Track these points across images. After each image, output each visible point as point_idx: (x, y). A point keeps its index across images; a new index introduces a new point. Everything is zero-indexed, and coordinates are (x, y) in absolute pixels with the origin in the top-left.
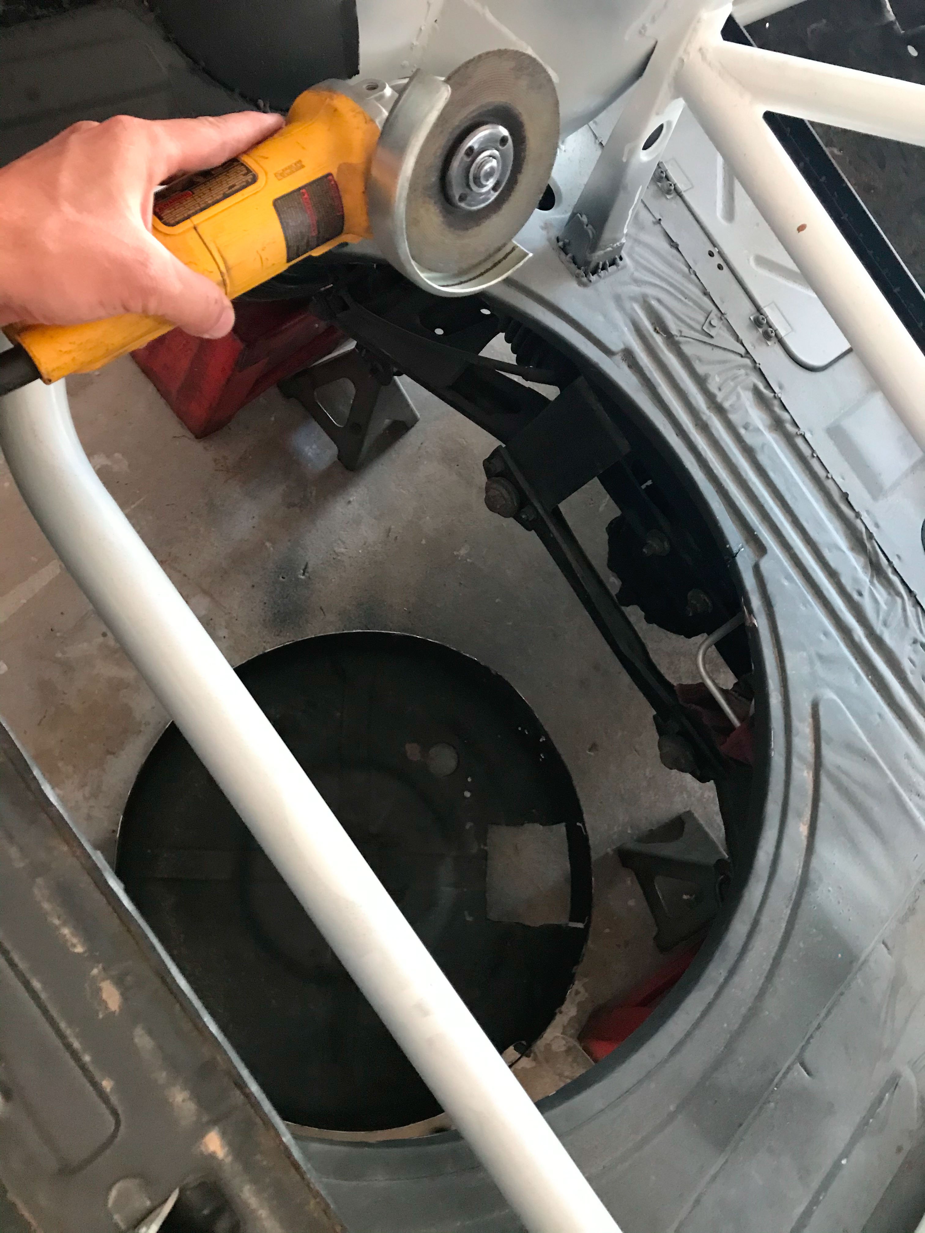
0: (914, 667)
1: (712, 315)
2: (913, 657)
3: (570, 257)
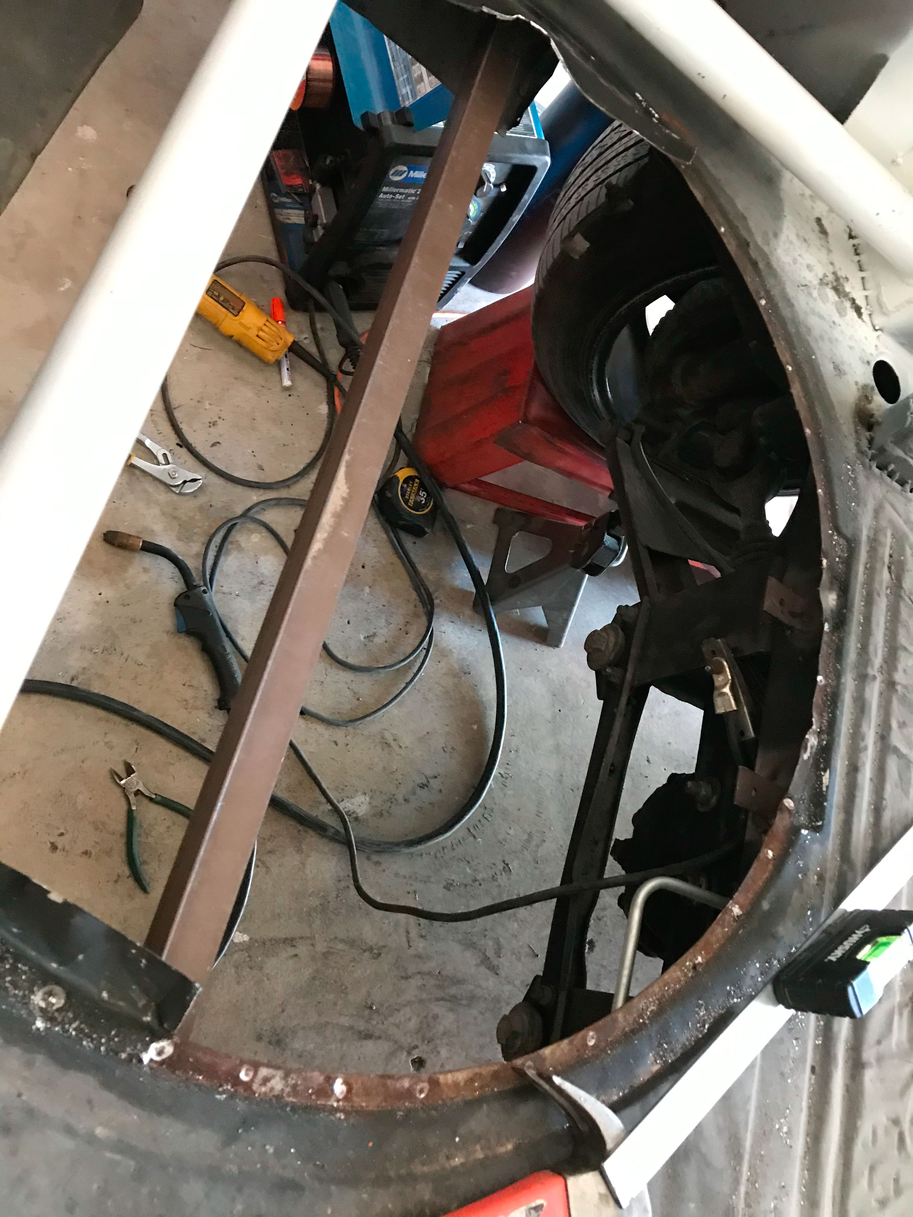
0: (870, 1144)
2: (880, 1132)
3: (870, 435)
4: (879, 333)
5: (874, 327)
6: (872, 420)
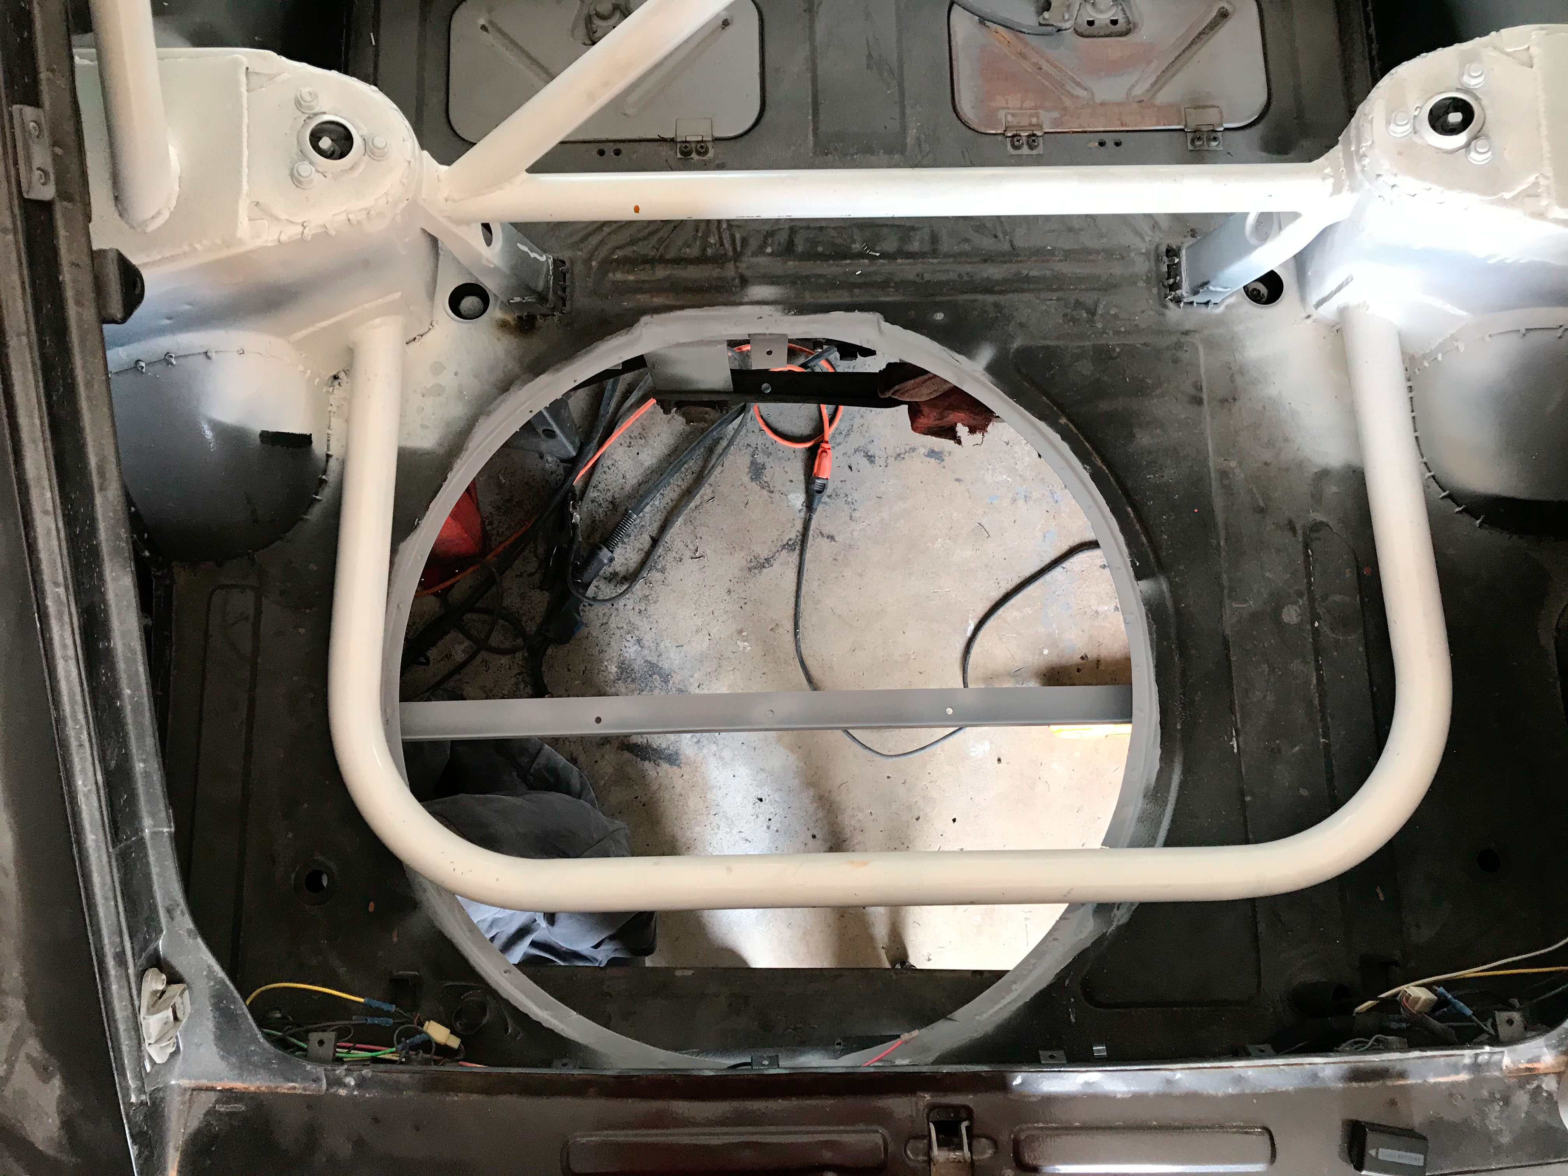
4: (434, 322)
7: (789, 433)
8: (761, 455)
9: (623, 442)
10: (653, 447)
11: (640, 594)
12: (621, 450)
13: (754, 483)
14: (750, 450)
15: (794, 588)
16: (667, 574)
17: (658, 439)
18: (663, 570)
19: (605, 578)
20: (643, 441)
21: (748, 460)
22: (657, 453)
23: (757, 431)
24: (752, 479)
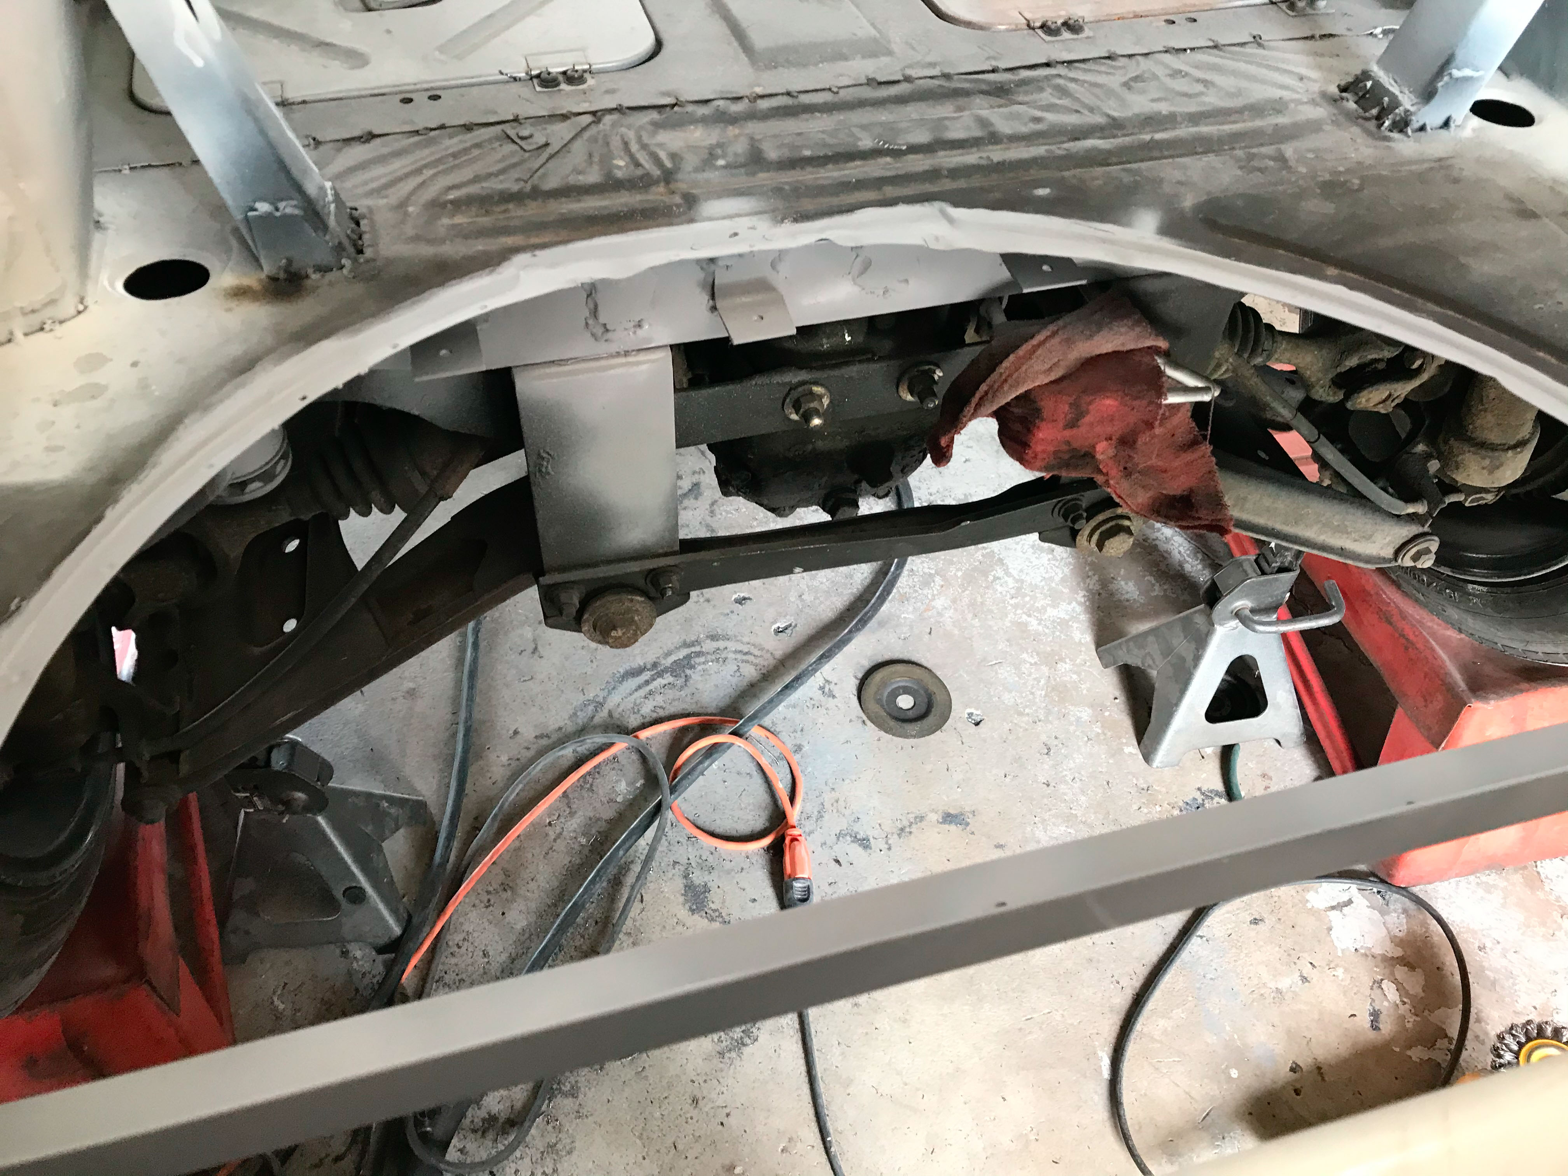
1: (512, 133)
2: (1151, 96)
3: (314, 272)
4: (89, 301)
5: (79, 312)
6: (282, 275)
7: (734, 833)
8: (697, 873)
9: (477, 902)
10: (526, 899)
11: (540, 1144)
12: (473, 915)
13: (696, 916)
14: (679, 870)
15: (803, 1069)
16: (581, 1096)
17: (532, 885)
18: (573, 1093)
19: (474, 1131)
20: (509, 893)
21: (680, 883)
22: (533, 905)
23: (683, 840)
24: (693, 911)
